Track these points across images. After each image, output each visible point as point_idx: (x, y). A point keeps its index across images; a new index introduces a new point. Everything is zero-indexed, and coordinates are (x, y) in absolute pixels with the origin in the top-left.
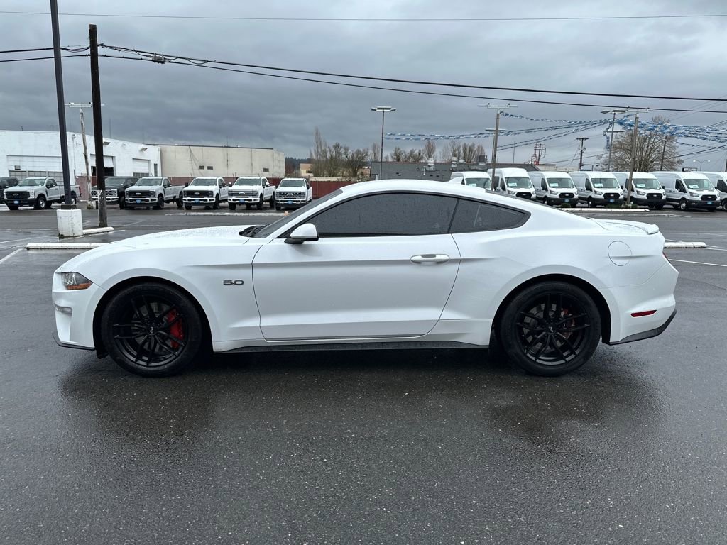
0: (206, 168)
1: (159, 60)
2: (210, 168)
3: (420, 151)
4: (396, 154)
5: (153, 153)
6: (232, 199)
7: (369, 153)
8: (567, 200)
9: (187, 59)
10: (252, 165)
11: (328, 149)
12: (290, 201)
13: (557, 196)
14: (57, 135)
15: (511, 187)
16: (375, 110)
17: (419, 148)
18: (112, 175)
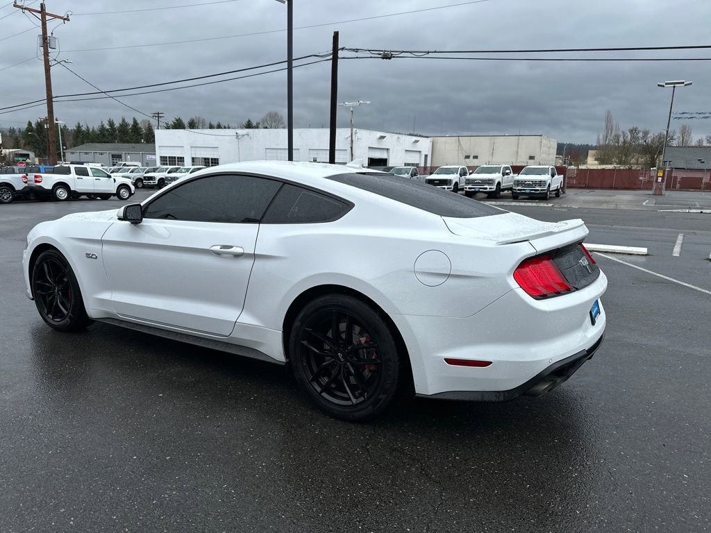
0: (471, 157)
1: (387, 56)
2: (476, 157)
5: (425, 145)
6: (468, 187)
9: (411, 52)
10: (517, 153)
11: (622, 134)
12: (528, 190)
14: (327, 132)
16: (663, 86)
18: (386, 165)
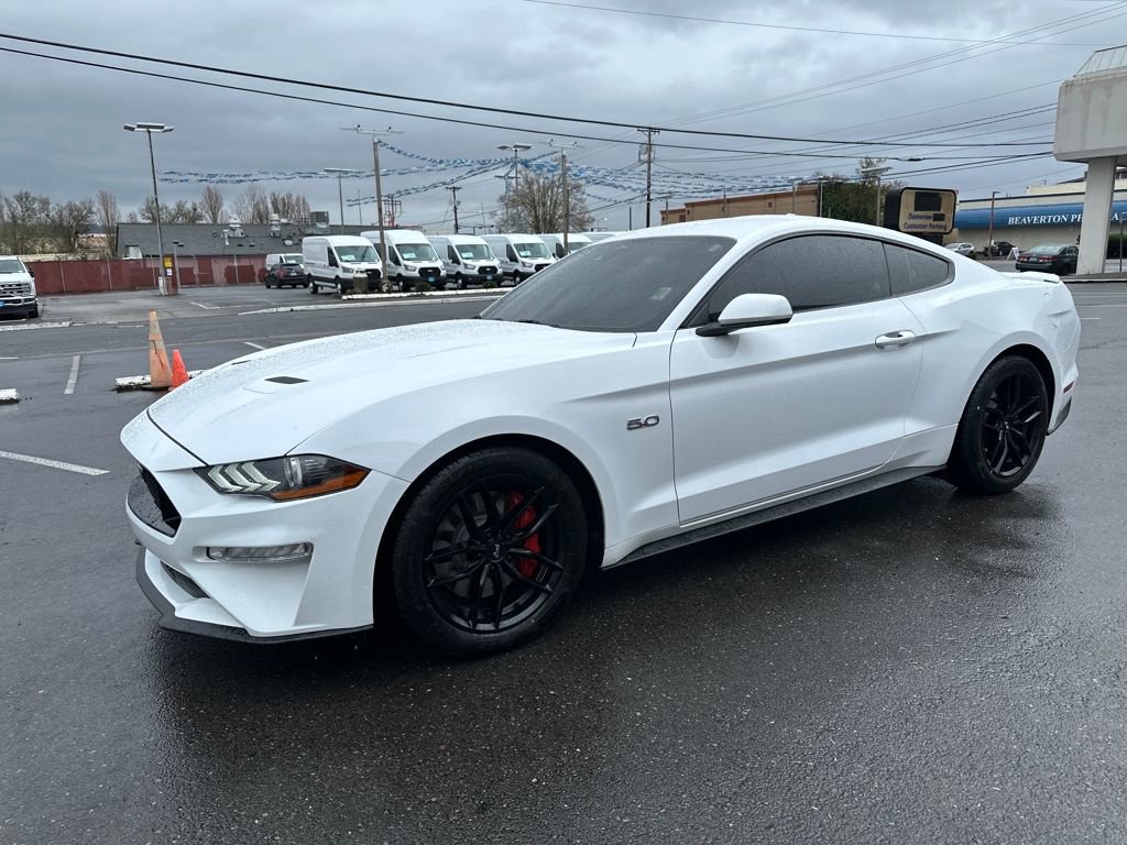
3: (194, 204)
4: (149, 209)
7: (94, 209)
8: (489, 277)
13: (475, 272)
15: (408, 260)
16: (132, 129)
17: (193, 200)
